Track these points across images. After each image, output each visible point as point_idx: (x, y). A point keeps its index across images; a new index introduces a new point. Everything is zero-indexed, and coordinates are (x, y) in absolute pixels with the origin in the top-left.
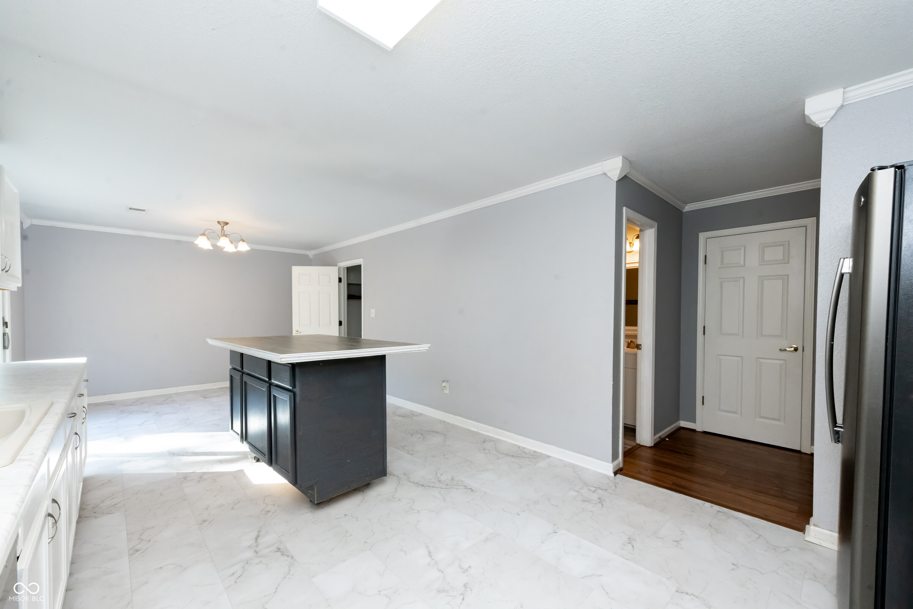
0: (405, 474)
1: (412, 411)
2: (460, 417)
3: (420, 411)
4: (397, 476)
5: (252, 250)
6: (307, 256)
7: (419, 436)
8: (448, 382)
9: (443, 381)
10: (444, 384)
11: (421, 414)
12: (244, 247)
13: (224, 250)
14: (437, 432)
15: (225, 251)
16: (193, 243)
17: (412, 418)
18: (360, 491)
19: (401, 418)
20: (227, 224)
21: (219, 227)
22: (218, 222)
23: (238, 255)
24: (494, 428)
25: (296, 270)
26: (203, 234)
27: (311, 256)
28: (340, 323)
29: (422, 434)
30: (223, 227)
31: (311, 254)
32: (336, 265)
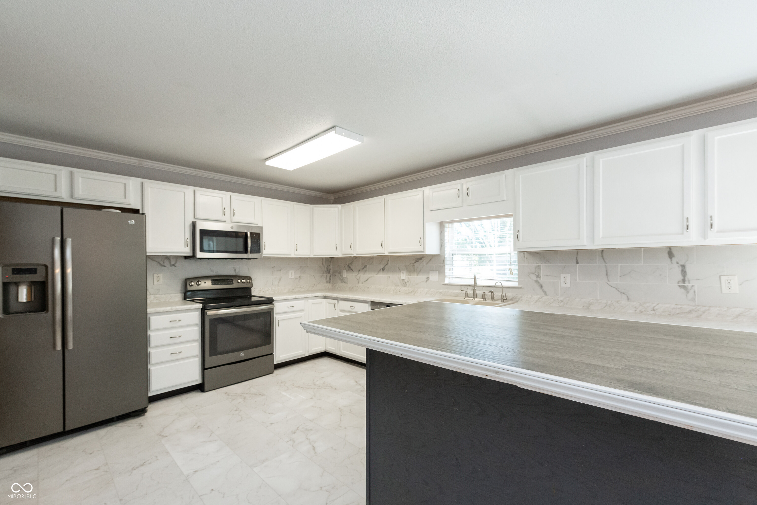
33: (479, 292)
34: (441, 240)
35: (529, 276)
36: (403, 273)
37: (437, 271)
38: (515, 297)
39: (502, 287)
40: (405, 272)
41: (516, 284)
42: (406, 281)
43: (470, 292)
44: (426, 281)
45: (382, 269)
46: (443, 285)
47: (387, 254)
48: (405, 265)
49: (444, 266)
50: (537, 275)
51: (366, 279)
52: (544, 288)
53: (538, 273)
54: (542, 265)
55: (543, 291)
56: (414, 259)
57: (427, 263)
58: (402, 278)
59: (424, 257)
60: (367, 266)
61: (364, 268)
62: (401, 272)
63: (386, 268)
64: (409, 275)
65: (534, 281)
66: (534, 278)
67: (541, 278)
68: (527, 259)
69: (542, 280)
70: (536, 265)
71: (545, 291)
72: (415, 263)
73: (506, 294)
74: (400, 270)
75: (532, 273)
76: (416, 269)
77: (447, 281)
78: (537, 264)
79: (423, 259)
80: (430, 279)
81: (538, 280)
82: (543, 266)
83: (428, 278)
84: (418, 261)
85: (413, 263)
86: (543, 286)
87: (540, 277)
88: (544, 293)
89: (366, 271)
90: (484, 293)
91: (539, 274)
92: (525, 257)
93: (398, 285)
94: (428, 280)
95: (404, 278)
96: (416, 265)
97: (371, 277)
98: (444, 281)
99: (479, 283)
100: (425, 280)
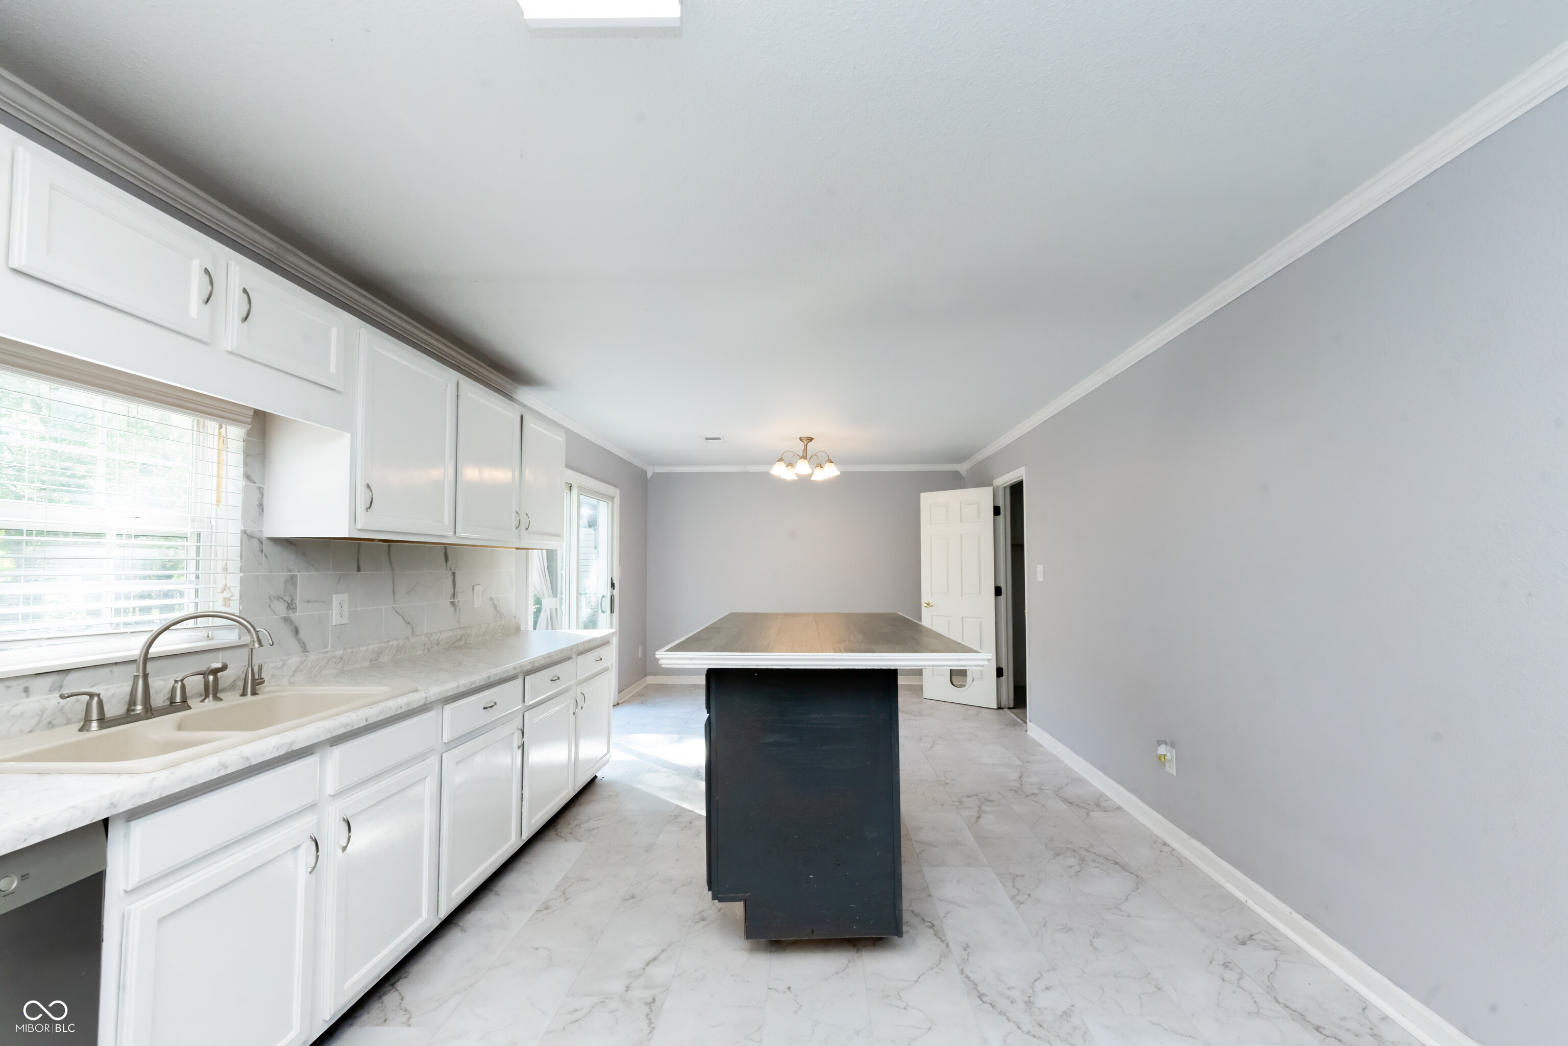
0: (968, 946)
1: (1102, 795)
2: (1204, 844)
3: (1119, 801)
4: (947, 945)
5: (843, 474)
6: (957, 472)
7: (1073, 861)
8: (1173, 746)
9: (1160, 743)
10: (1162, 750)
11: (1119, 808)
12: (830, 472)
13: (812, 479)
14: (1124, 868)
15: (814, 481)
16: (768, 473)
17: (1088, 814)
18: (854, 946)
19: (1063, 806)
20: (811, 439)
21: (801, 445)
22: (801, 439)
23: (828, 484)
24: (1290, 910)
25: (928, 500)
26: (781, 460)
27: (964, 473)
28: (998, 591)
29: (1082, 860)
30: (807, 444)
31: (963, 468)
32: (991, 484)
35: (270, 606)
50: (288, 603)
52: (302, 634)
53: (291, 596)
54: (299, 574)
55: (300, 643)
65: (282, 618)
66: (281, 608)
67: (296, 609)
68: (266, 557)
69: (297, 613)
70: (286, 574)
71: (304, 643)
75: (279, 598)
78: (291, 572)
81: (291, 615)
82: (301, 576)
86: (301, 630)
87: (294, 606)
88: (302, 647)
91: (292, 600)
92: (262, 551)
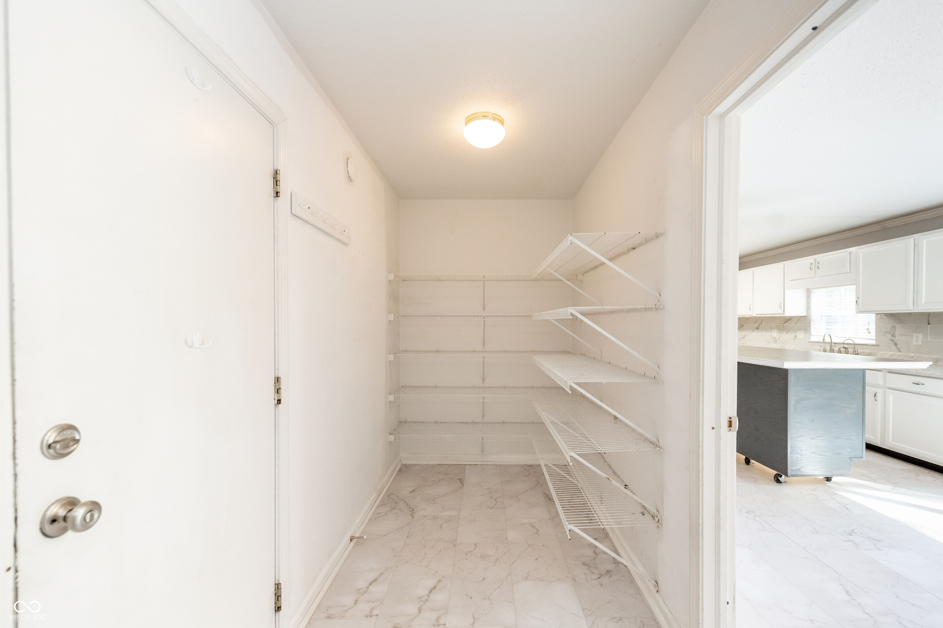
33: (836, 349)
34: (808, 303)
35: (885, 335)
36: (774, 332)
37: (804, 331)
38: (870, 354)
39: (854, 344)
40: (776, 331)
41: (874, 342)
42: (777, 338)
43: (828, 348)
44: (794, 339)
45: (757, 328)
46: (809, 342)
47: (754, 315)
48: (776, 325)
49: (810, 326)
50: (892, 335)
51: (743, 337)
52: (898, 346)
53: (893, 333)
54: (897, 325)
55: (897, 348)
56: (784, 320)
57: (795, 324)
58: (774, 336)
59: (793, 318)
60: (743, 325)
61: (741, 327)
62: (772, 330)
63: (760, 327)
64: (779, 333)
65: (890, 339)
66: (890, 337)
68: (883, 320)
69: (896, 338)
70: (891, 325)
71: (899, 348)
72: (785, 323)
73: (857, 350)
74: (772, 329)
75: (888, 333)
76: (786, 328)
77: (813, 339)
78: (893, 325)
79: (792, 319)
80: (798, 337)
81: (893, 338)
83: (796, 336)
84: (787, 322)
85: (784, 323)
86: (898, 344)
87: (895, 336)
88: (898, 350)
89: (743, 330)
90: (840, 348)
92: (882, 318)
93: (770, 342)
94: (796, 338)
95: (775, 336)
96: (786, 324)
97: (747, 335)
98: (810, 339)
99: (834, 340)
100: (794, 337)
